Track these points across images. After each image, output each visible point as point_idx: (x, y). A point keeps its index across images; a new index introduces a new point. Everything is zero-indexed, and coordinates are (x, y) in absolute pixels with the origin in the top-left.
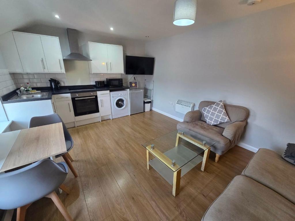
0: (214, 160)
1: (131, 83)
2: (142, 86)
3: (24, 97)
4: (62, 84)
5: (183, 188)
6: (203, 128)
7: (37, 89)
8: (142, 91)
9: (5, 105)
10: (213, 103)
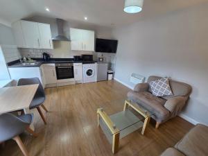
0: (155, 127)
1: (99, 58)
2: (108, 61)
3: (24, 64)
4: (51, 57)
5: (121, 148)
6: (148, 98)
7: (34, 59)
8: (107, 65)
9: (9, 69)
10: (160, 78)
